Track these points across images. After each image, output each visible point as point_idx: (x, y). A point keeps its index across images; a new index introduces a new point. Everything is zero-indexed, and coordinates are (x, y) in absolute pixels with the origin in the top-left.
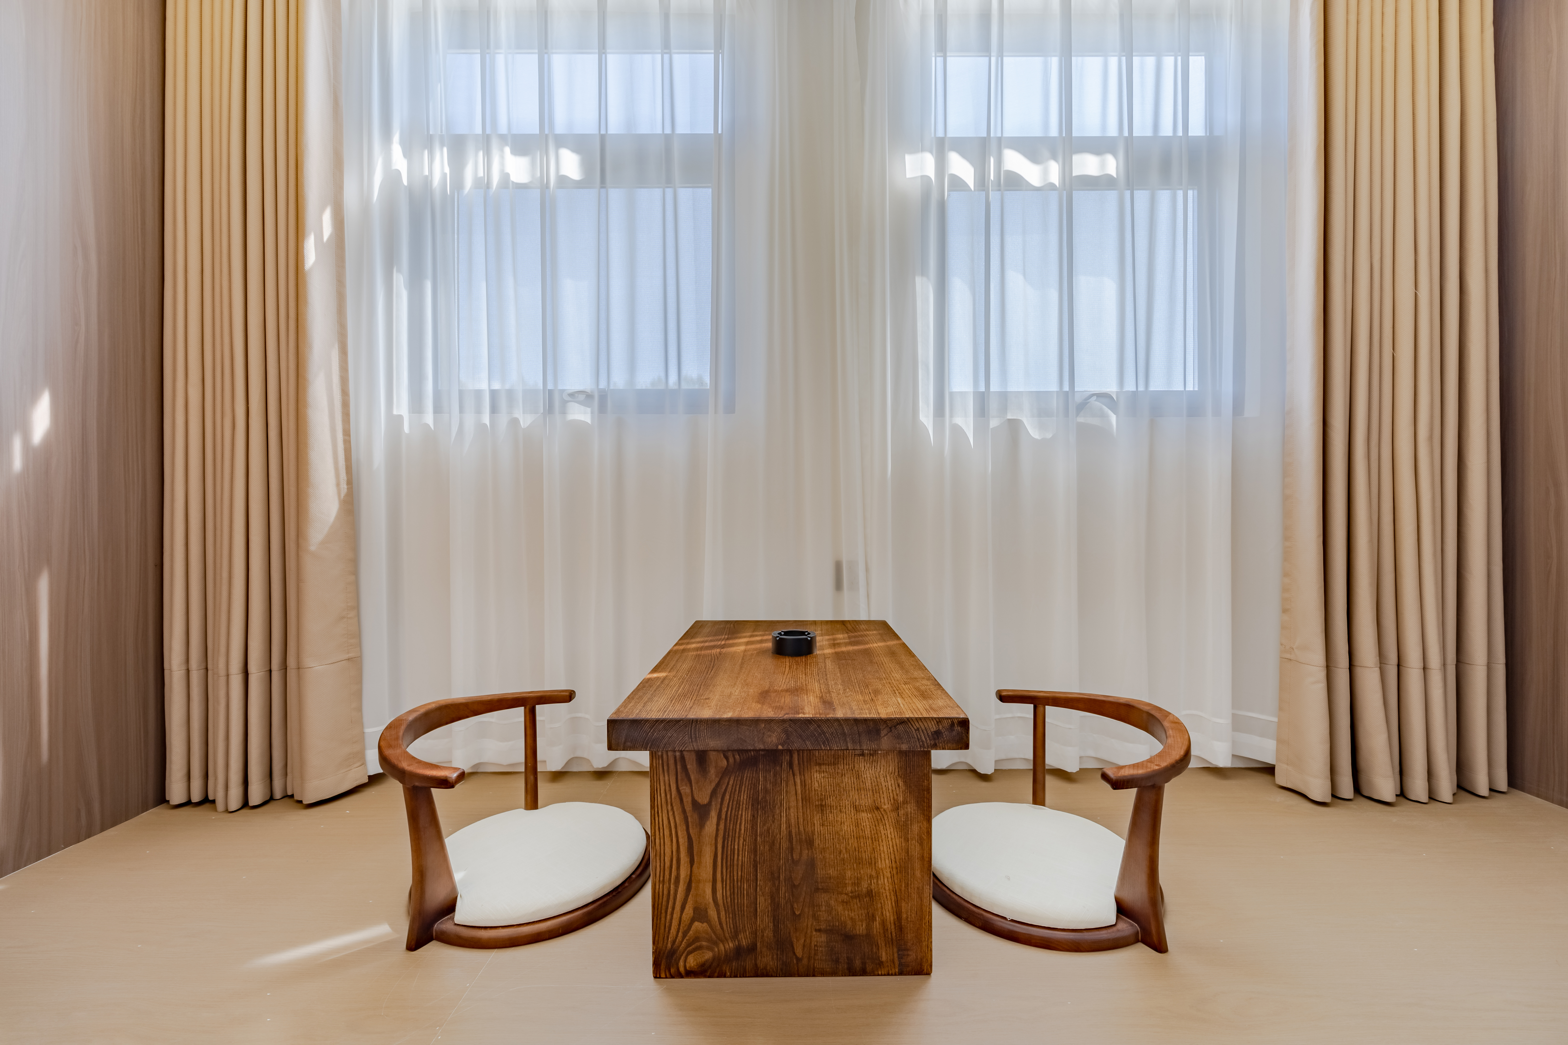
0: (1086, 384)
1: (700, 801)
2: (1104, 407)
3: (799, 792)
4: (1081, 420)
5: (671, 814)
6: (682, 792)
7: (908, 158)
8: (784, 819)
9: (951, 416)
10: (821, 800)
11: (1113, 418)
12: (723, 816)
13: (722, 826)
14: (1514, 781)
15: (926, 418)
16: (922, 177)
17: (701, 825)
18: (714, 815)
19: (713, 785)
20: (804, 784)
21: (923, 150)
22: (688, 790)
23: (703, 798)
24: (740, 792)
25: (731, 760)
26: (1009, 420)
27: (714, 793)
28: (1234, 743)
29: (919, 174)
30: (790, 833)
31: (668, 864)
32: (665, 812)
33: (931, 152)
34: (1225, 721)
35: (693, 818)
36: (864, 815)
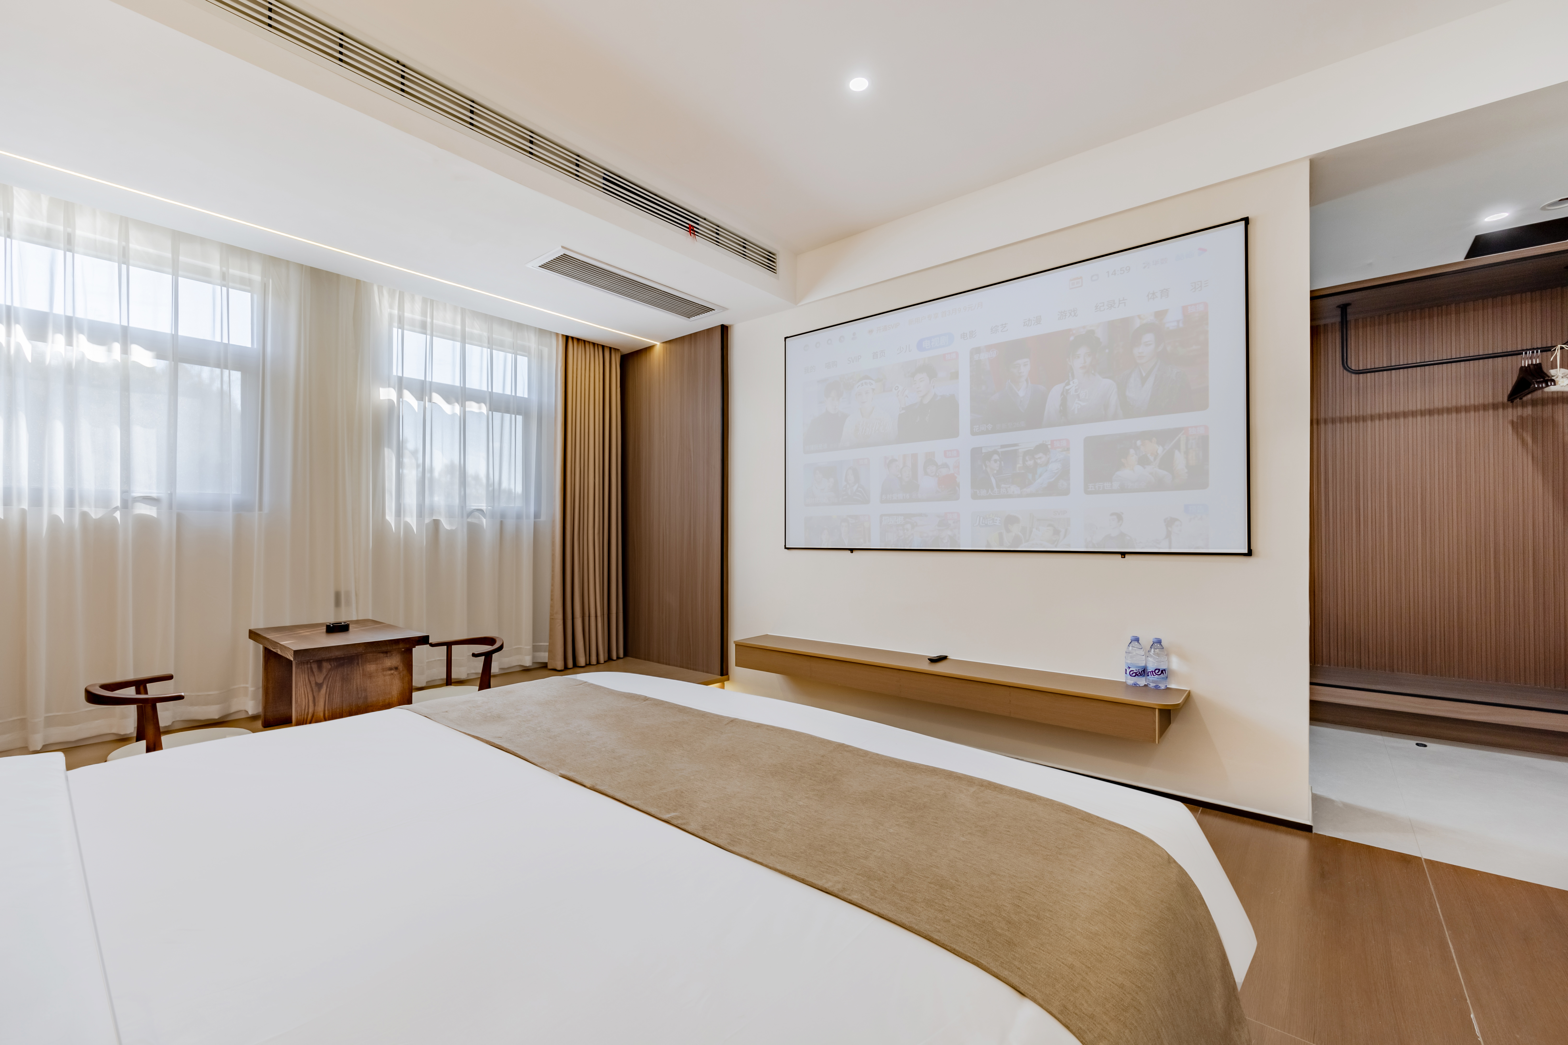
0: (472, 505)
1: (318, 682)
2: (480, 515)
3: (361, 673)
4: (469, 520)
5: (305, 689)
6: (311, 680)
7: (381, 389)
8: (355, 683)
9: (404, 517)
10: (370, 674)
11: (484, 520)
12: (329, 686)
13: (328, 690)
14: (626, 654)
15: (390, 517)
16: (389, 400)
17: (319, 690)
18: (325, 687)
19: (325, 675)
20: (363, 670)
21: (389, 386)
22: (313, 679)
23: (320, 680)
24: (336, 676)
25: (333, 665)
26: (434, 520)
27: (325, 678)
28: (534, 657)
29: (387, 398)
30: (357, 688)
31: (303, 708)
32: (303, 688)
33: (395, 389)
34: (529, 647)
35: (315, 689)
36: (387, 677)
